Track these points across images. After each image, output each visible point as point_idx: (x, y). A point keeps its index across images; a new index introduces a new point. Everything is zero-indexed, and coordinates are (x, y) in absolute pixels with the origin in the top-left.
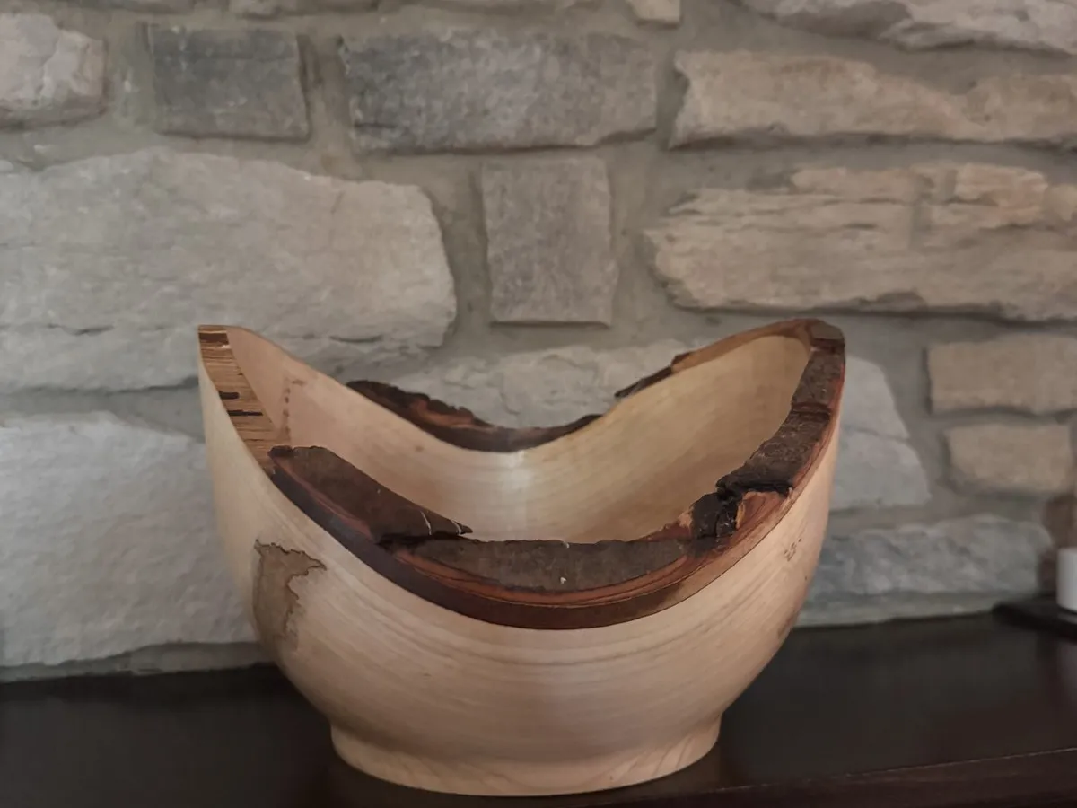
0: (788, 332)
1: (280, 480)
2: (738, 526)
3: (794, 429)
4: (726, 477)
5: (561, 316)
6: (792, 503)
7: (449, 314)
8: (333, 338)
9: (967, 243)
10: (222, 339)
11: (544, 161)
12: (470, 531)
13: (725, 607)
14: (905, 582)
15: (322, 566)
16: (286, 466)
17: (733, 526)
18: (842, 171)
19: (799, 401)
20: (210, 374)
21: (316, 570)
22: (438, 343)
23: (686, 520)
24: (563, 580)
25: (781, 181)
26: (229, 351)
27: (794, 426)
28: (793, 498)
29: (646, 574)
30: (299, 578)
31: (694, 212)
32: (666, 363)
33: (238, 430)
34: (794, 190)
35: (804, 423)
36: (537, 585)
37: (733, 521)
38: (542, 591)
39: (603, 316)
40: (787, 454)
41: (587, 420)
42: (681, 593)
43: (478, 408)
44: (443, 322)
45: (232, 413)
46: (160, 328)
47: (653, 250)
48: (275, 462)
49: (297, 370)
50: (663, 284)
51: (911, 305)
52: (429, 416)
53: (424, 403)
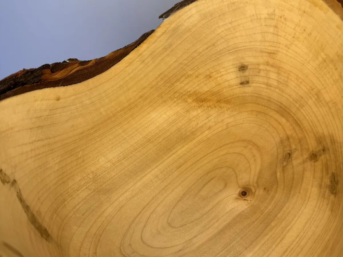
52: (54, 76)
53: (48, 71)
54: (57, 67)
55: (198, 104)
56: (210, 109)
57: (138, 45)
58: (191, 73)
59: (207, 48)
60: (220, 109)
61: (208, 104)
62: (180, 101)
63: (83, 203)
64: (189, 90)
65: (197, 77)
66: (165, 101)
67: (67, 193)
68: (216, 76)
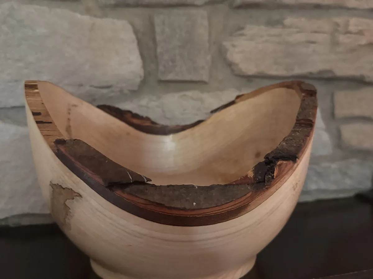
0: (288, 86)
1: (60, 155)
2: (275, 177)
3: (298, 131)
4: (268, 154)
5: (188, 77)
6: (298, 165)
7: (141, 77)
8: (91, 86)
9: (352, 50)
10: (34, 87)
11: (181, 11)
12: (151, 180)
13: (267, 213)
14: (323, 186)
15: (80, 196)
16: (62, 149)
17: (273, 177)
18: (303, 19)
19: (300, 118)
20: (28, 104)
21: (77, 197)
22: (136, 88)
23: (251, 174)
24: (194, 204)
25: (279, 23)
26: (38, 93)
27: (298, 130)
28: (298, 163)
29: (233, 201)
30: (70, 200)
31: (242, 35)
32: (232, 98)
33: (41, 131)
34: (284, 26)
35: (302, 128)
36: (183, 206)
37: (272, 175)
38: (184, 209)
39: (205, 78)
40: (295, 143)
41: (199, 122)
42: (248, 208)
43: (153, 117)
44: (138, 80)
45: (37, 122)
46: (16, 81)
47: (226, 51)
48: (57, 147)
49: (74, 100)
50: (230, 65)
51: (330, 75)
53: (130, 115)
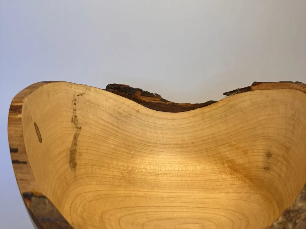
10: (18, 110)
45: (14, 162)
52: (142, 98)
53: (140, 93)
54: (146, 94)
55: (230, 171)
56: (237, 179)
57: (204, 107)
58: (234, 144)
59: (250, 129)
60: (244, 183)
61: (238, 175)
62: (219, 162)
63: (112, 176)
64: (229, 156)
65: (237, 149)
66: (209, 156)
67: (108, 165)
68: (251, 154)
